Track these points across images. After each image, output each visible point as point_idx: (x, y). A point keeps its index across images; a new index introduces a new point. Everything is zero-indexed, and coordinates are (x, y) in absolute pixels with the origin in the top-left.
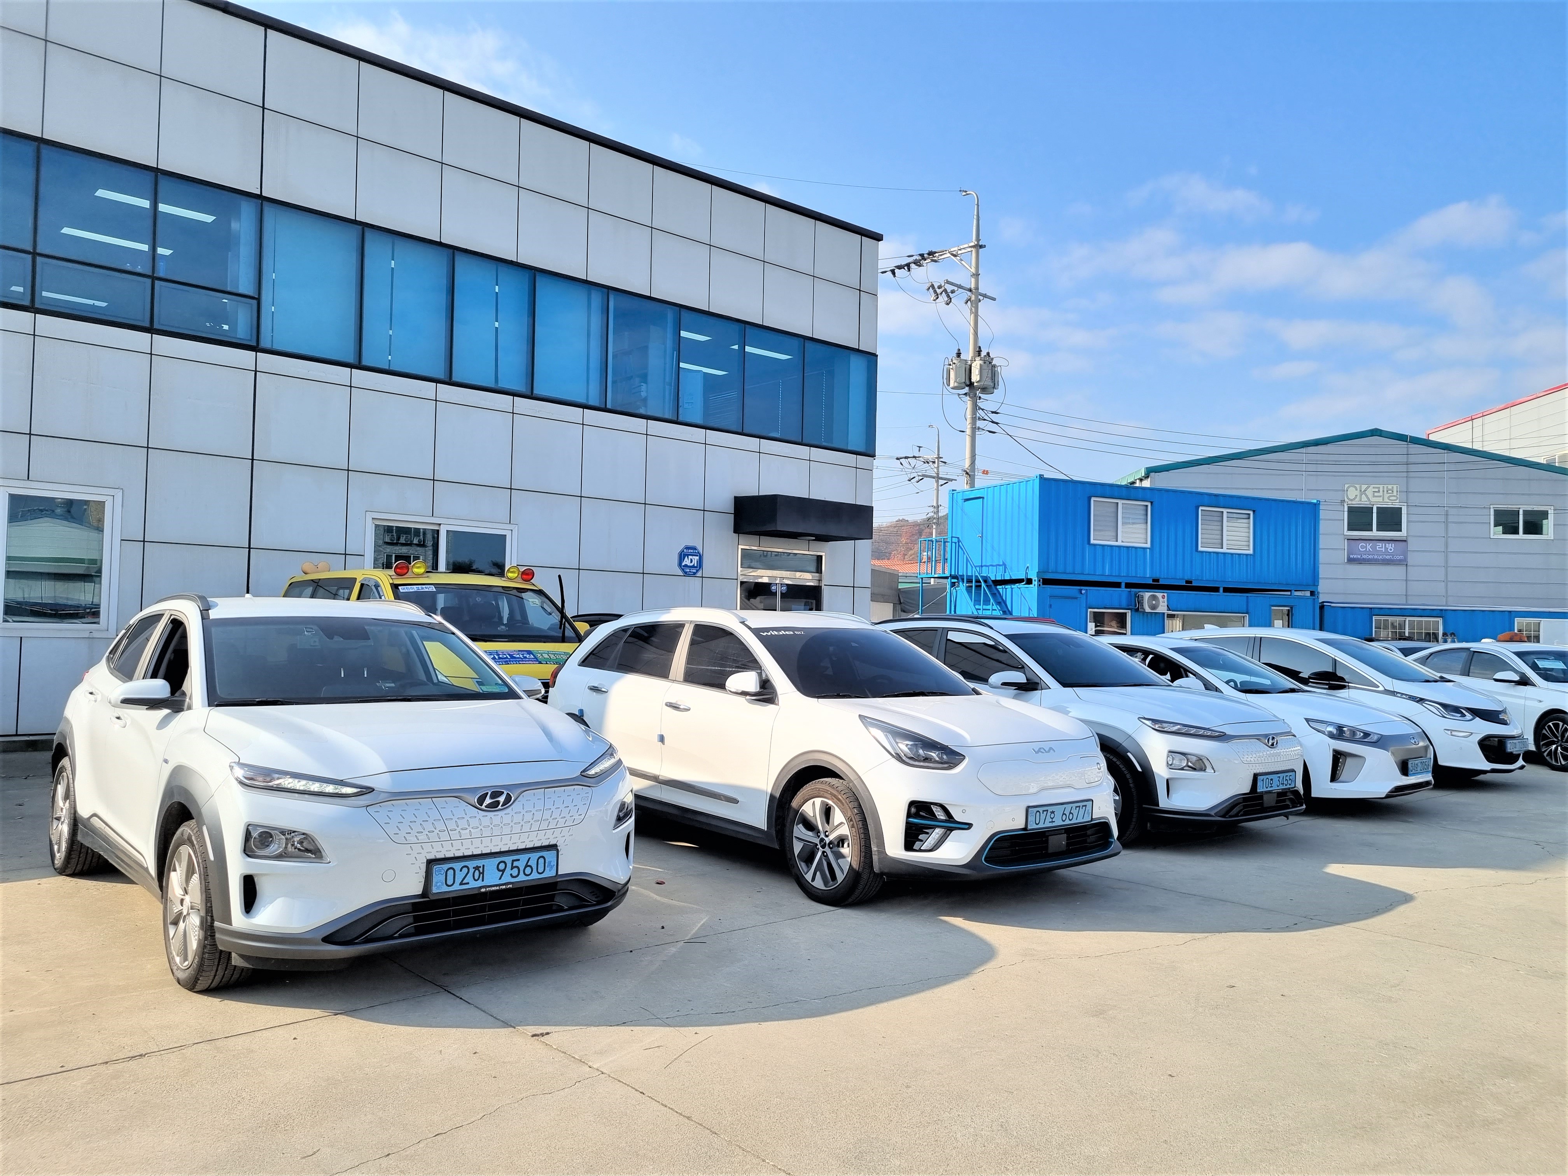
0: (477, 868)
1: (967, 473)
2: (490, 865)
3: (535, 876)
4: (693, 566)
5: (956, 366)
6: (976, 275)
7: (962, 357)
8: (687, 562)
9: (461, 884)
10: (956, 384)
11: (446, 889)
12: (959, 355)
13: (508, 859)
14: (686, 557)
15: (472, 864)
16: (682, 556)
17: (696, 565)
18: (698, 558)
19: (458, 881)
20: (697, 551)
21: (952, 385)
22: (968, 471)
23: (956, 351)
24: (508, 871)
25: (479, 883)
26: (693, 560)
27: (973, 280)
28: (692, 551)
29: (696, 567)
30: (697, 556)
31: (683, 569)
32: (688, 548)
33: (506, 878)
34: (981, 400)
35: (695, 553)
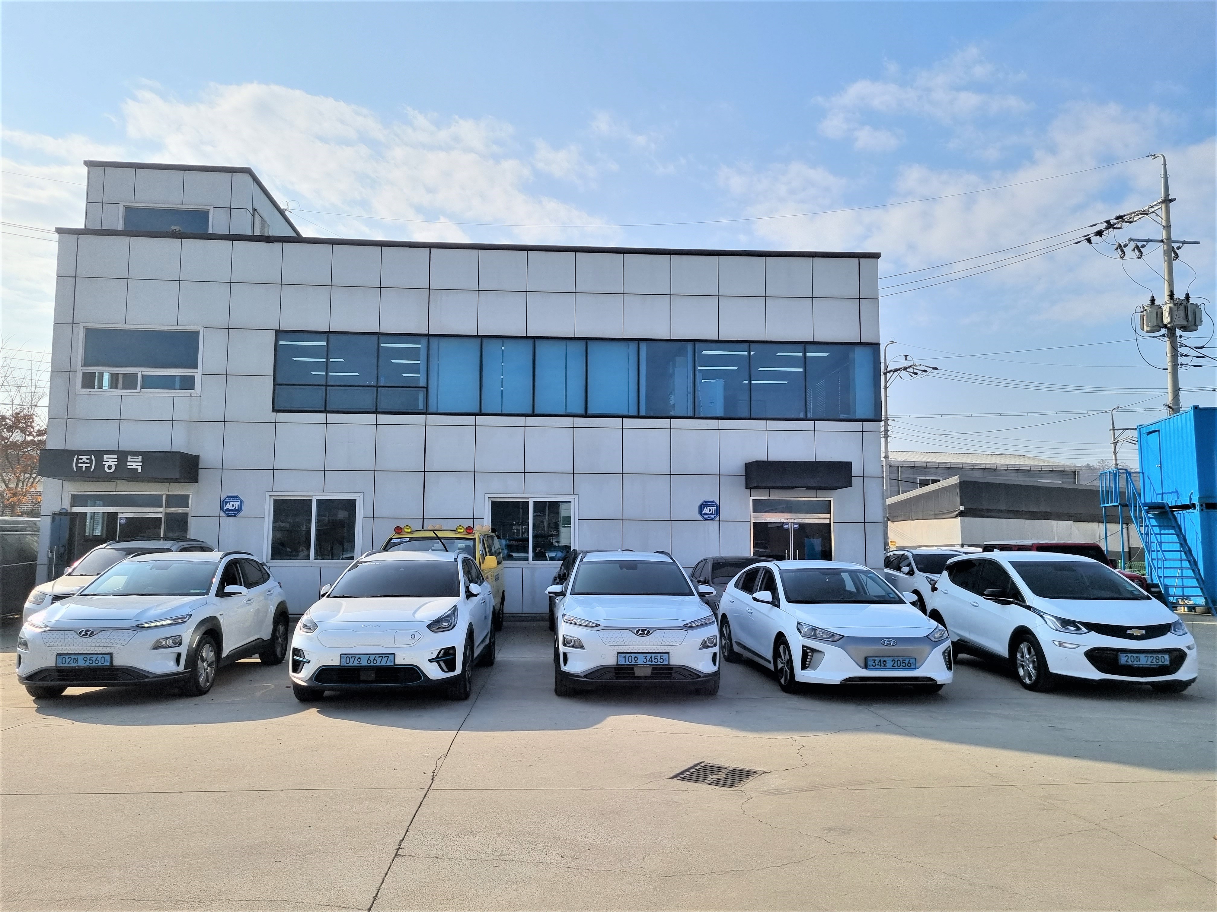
0: (75, 658)
1: (1169, 407)
2: (81, 658)
3: (100, 664)
4: (712, 514)
5: (1147, 313)
6: (1168, 227)
7: (1156, 303)
8: (706, 511)
9: (68, 664)
10: (1149, 329)
11: (62, 665)
12: (1153, 301)
13: (88, 657)
14: (705, 508)
15: (73, 657)
16: (701, 507)
17: (713, 513)
18: (715, 508)
19: (67, 662)
20: (714, 503)
21: (1145, 330)
22: (1170, 405)
23: (1150, 298)
24: (88, 661)
25: (75, 665)
26: (711, 510)
27: (1164, 232)
28: (710, 503)
29: (714, 514)
30: (715, 506)
31: (703, 517)
32: (705, 501)
33: (87, 664)
34: (1182, 338)
35: (713, 504)
